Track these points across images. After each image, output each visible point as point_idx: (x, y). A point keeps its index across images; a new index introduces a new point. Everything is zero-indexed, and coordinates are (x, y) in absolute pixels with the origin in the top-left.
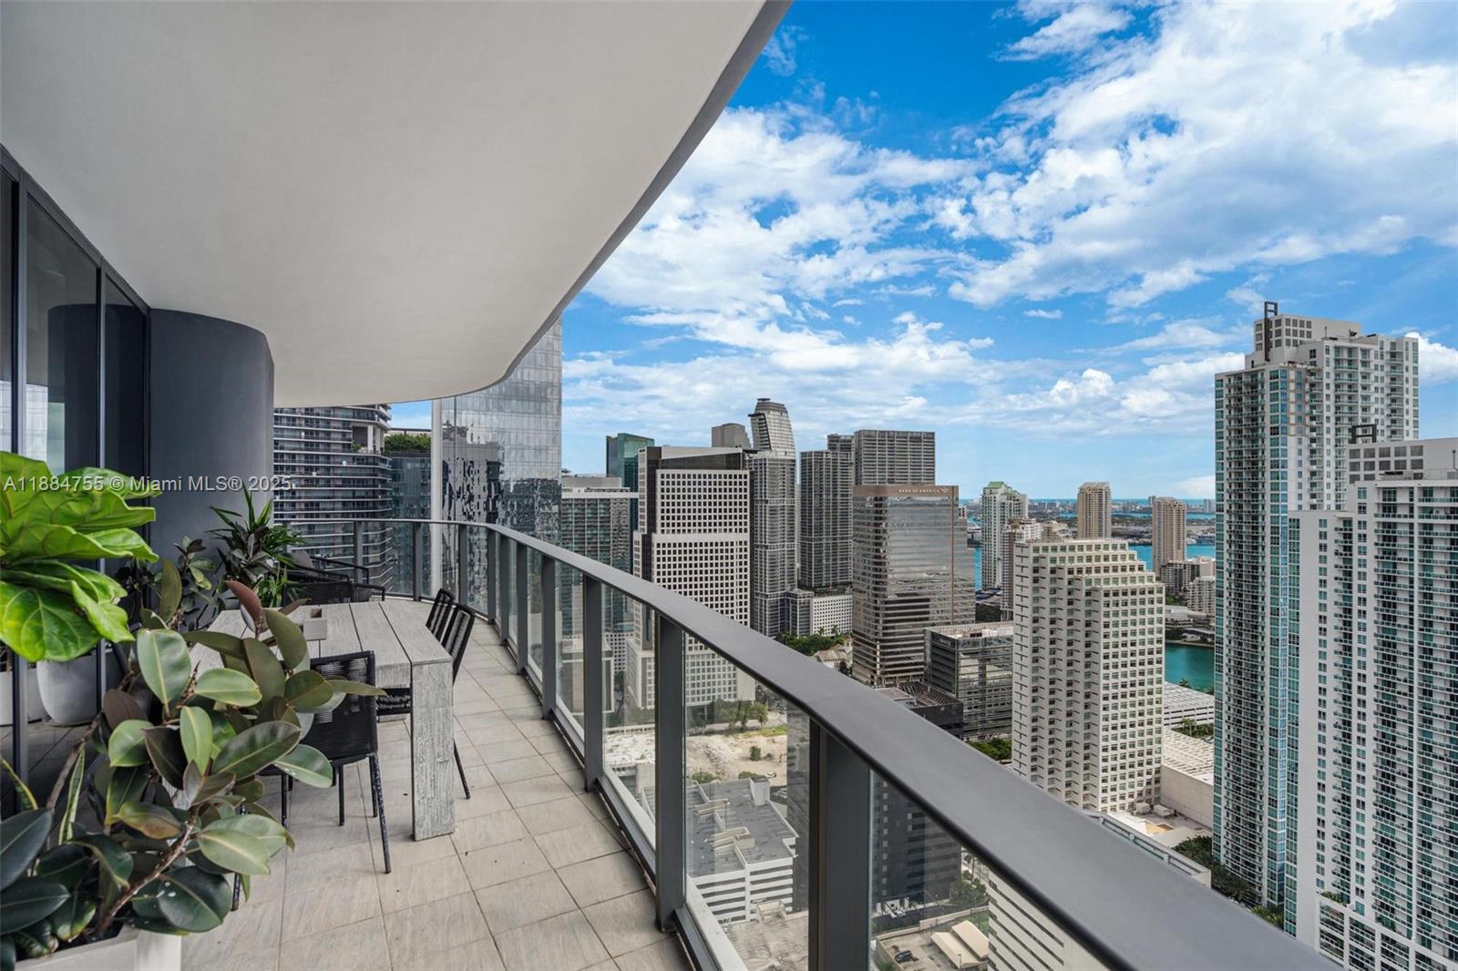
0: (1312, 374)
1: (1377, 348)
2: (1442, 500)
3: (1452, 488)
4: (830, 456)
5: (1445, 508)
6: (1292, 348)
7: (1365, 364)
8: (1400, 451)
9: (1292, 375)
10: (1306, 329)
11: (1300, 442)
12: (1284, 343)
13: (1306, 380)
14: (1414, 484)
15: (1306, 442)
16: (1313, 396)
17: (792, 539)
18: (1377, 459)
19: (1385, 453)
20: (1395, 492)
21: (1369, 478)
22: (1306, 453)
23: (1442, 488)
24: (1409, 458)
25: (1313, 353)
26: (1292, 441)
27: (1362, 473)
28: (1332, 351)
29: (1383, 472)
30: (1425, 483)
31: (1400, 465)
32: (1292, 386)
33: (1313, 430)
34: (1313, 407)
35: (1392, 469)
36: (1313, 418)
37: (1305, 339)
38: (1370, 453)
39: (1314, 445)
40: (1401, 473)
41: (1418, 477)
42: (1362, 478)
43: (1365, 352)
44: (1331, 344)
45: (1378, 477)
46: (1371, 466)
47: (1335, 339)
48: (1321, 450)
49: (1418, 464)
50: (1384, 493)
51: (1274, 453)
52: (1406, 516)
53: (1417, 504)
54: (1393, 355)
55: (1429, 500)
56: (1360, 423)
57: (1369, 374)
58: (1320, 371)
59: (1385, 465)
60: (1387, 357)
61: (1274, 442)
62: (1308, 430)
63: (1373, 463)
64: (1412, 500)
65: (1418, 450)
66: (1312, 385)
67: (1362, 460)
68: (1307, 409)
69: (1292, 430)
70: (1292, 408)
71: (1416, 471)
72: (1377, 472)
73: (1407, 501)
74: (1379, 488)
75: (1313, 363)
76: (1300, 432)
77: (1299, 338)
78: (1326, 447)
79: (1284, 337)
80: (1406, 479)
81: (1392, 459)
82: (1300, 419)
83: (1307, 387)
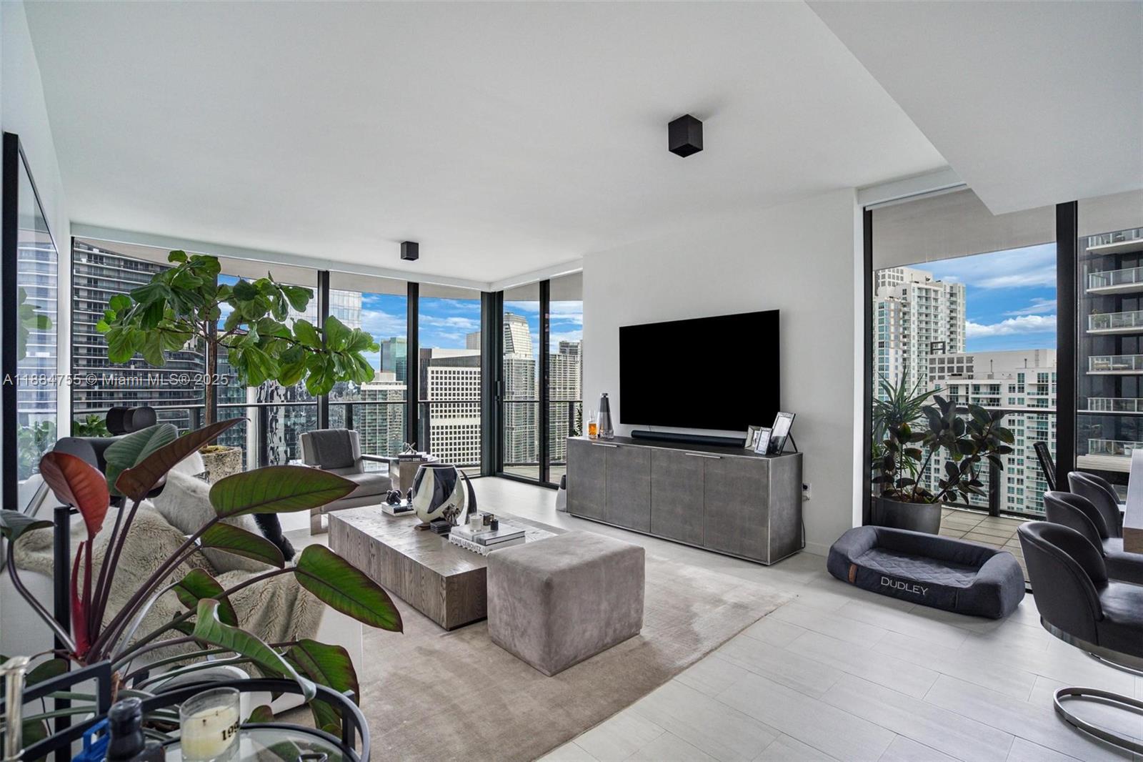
0: (904, 306)
1: (942, 289)
2: (985, 393)
3: (991, 385)
4: (562, 358)
5: (987, 398)
6: (892, 287)
7: (936, 300)
8: (960, 360)
9: (892, 306)
10: (900, 275)
11: (897, 353)
12: (887, 284)
13: (900, 310)
14: (969, 382)
15: (900, 352)
16: (905, 321)
17: (532, 422)
18: (946, 365)
19: (951, 361)
20: (957, 388)
21: (941, 378)
22: (900, 360)
23: (985, 385)
24: (965, 365)
25: (905, 292)
26: (892, 352)
27: (937, 374)
28: (916, 290)
29: (950, 374)
30: (975, 382)
31: (960, 369)
32: (892, 314)
33: (905, 344)
34: (905, 329)
35: (955, 372)
36: (904, 337)
37: (899, 282)
38: (942, 361)
39: (905, 355)
40: (961, 375)
41: (971, 377)
42: (937, 378)
43: (936, 291)
44: (916, 286)
45: (947, 378)
46: (942, 370)
47: (918, 283)
48: (909, 358)
49: (970, 369)
50: (951, 388)
51: (881, 360)
52: (964, 404)
53: (971, 396)
54: (952, 295)
55: (977, 393)
56: (933, 341)
57: (937, 307)
58: (909, 304)
59: (951, 369)
60: (948, 296)
61: (881, 353)
62: (901, 344)
63: (944, 367)
64: (967, 393)
65: (970, 360)
66: (904, 314)
67: (937, 366)
68: (901, 330)
69: (892, 344)
70: (892, 329)
71: (969, 374)
72: (946, 374)
73: (965, 394)
74: (948, 385)
75: (905, 299)
76: (897, 346)
77: (896, 281)
78: (912, 356)
79: (887, 280)
80: (964, 379)
81: (955, 365)
82: (897, 337)
83: (901, 314)
